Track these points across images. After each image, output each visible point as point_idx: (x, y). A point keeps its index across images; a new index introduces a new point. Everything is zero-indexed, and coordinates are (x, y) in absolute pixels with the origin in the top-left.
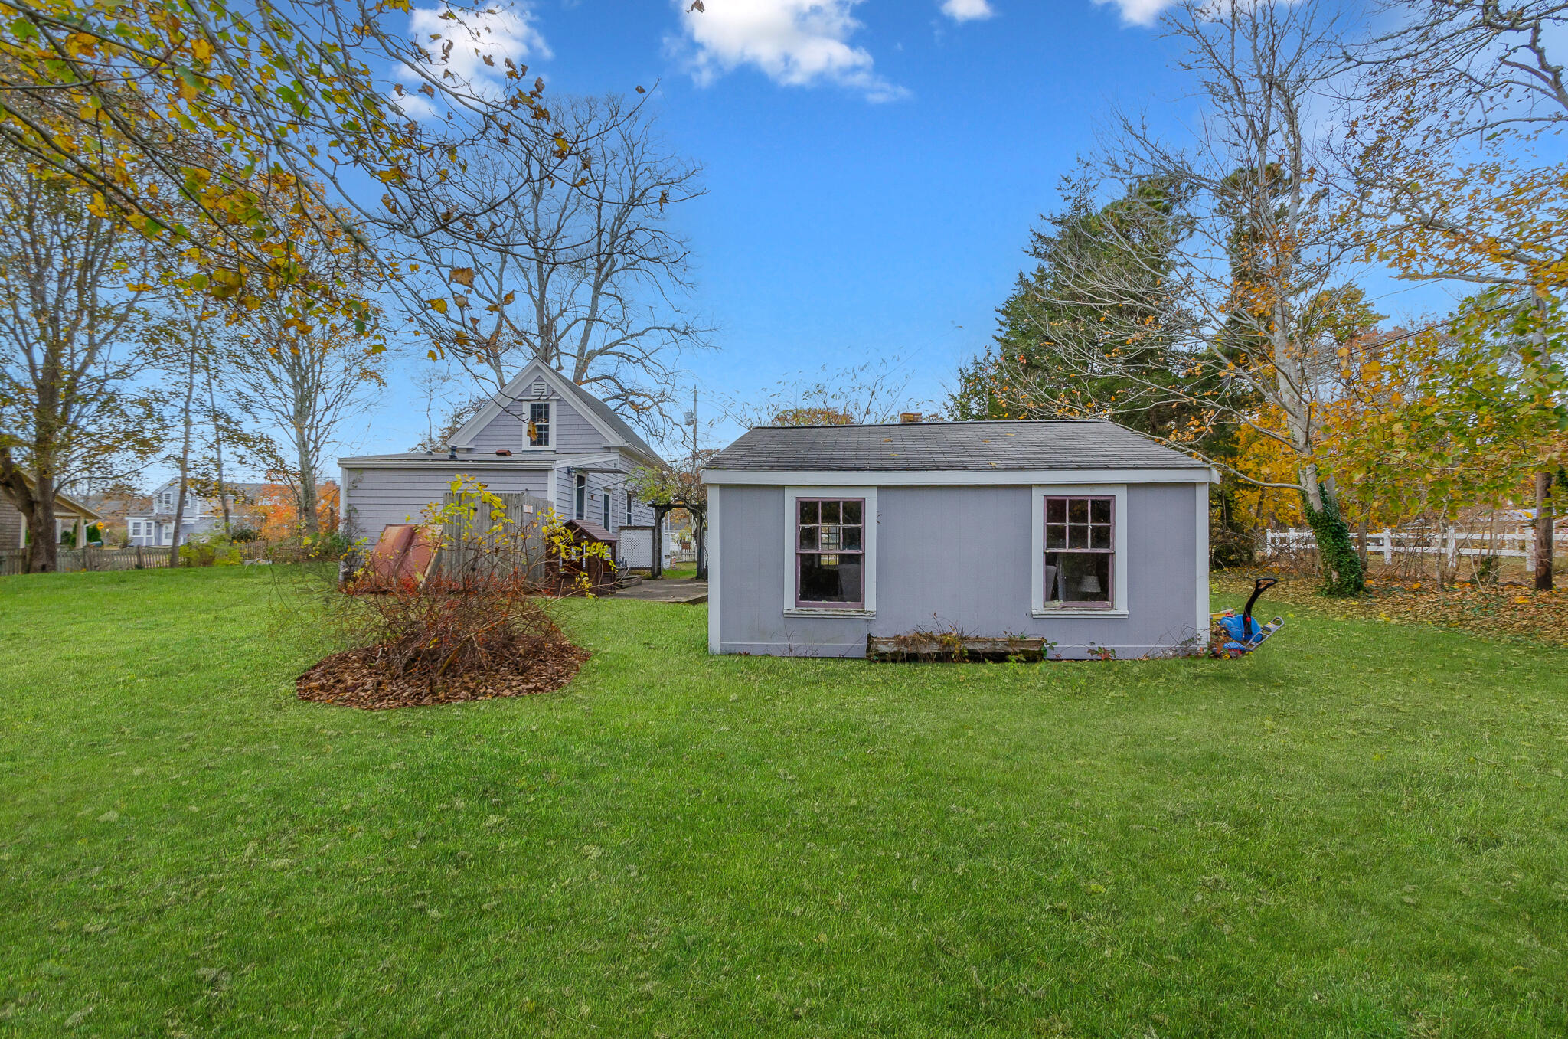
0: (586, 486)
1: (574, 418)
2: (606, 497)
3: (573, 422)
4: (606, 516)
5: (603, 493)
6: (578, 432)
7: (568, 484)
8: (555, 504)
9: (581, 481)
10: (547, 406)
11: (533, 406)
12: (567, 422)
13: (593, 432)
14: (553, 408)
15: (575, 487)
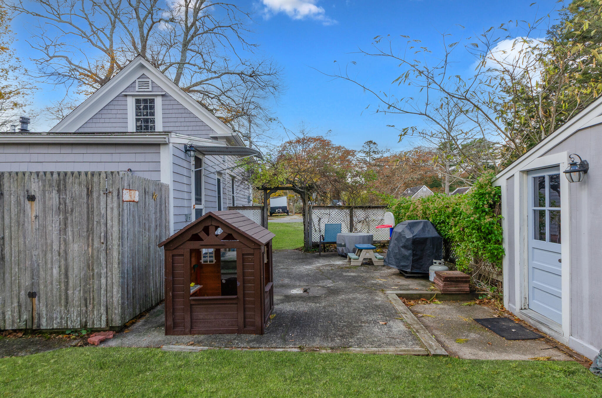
0: (202, 168)
1: (180, 111)
2: (219, 180)
3: (180, 115)
4: (219, 197)
5: (216, 177)
6: (185, 124)
7: (185, 164)
8: (171, 188)
9: (198, 162)
10: (152, 101)
11: (138, 101)
12: (174, 115)
13: (200, 124)
14: (158, 102)
15: (193, 168)
